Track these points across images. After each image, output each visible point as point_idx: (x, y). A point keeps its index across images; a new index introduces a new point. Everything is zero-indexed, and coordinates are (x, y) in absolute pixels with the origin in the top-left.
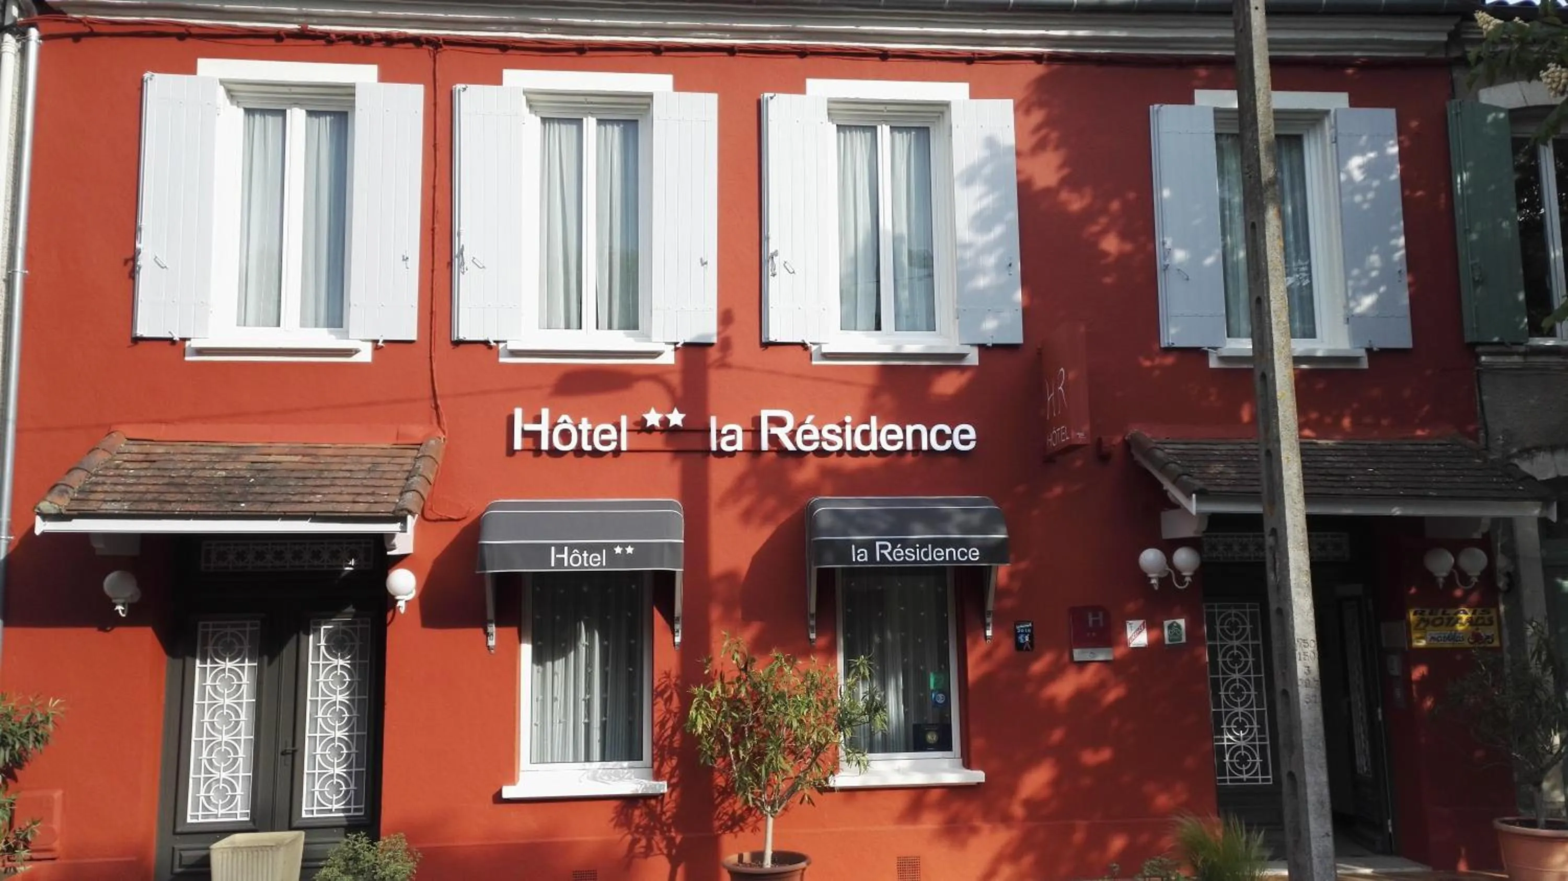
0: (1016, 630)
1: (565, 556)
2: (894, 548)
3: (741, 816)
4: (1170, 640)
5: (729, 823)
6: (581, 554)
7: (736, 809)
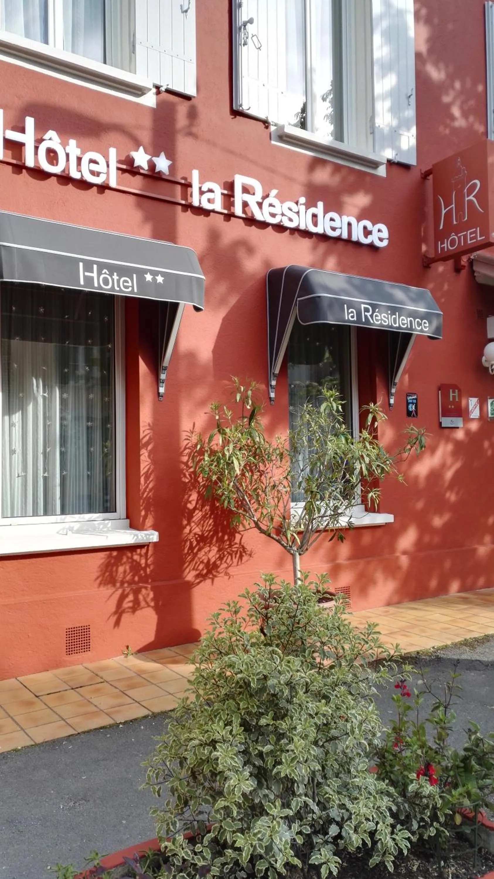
0: (407, 401)
1: (95, 275)
2: (374, 312)
3: (215, 562)
4: (492, 414)
5: (205, 571)
6: (111, 275)
7: (210, 557)
